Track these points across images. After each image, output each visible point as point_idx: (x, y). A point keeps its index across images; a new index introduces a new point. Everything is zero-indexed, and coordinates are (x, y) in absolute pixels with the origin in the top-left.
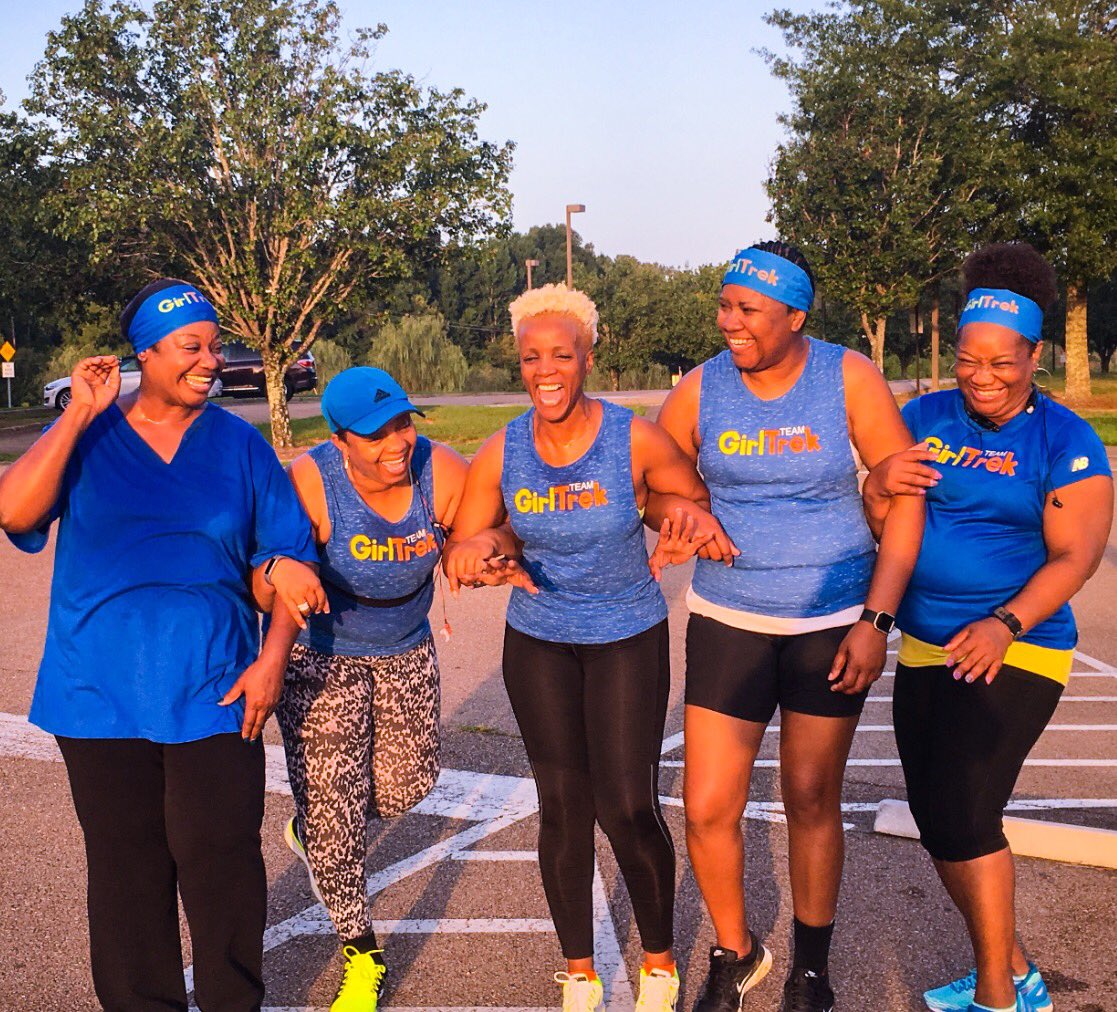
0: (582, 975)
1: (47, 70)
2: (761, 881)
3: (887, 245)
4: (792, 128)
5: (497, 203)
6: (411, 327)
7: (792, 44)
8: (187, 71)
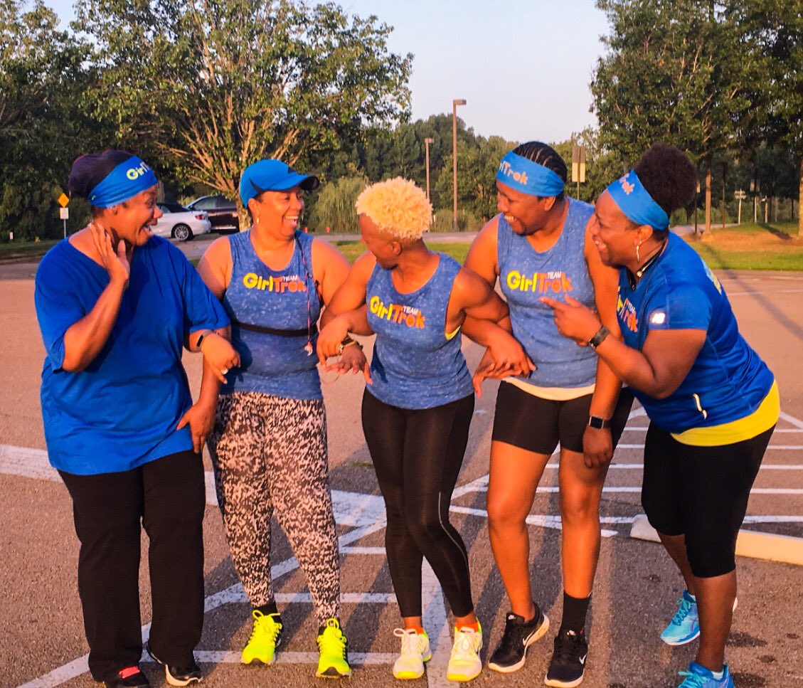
0: (413, 630)
2: (548, 570)
3: (674, 129)
4: (610, 45)
5: (400, 97)
6: (345, 186)
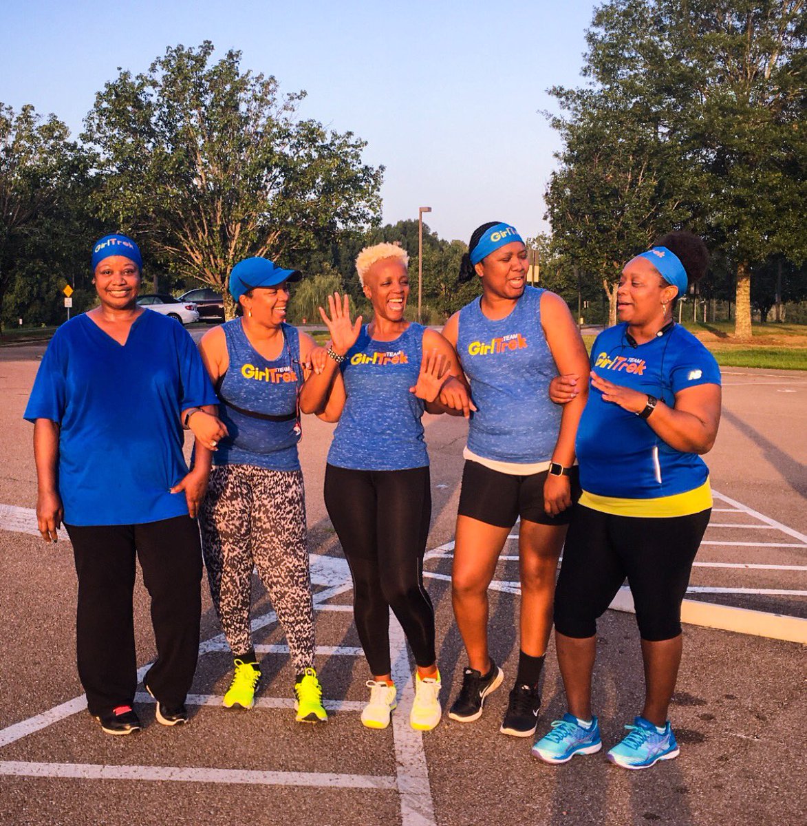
0: (384, 683)
1: (95, 115)
4: (563, 161)
5: (372, 204)
6: (320, 282)
7: (564, 108)
8: (181, 118)
